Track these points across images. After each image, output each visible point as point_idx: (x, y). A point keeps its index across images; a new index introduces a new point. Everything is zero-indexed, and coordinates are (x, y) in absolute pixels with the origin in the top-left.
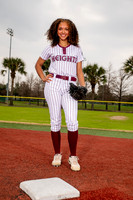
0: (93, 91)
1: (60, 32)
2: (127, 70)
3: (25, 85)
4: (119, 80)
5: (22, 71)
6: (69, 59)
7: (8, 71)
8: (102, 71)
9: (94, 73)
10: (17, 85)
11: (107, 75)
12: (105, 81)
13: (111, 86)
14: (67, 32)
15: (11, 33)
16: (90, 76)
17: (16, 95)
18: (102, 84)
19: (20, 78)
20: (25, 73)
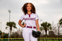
0: (46, 34)
1: (28, 8)
2: (61, 24)
3: (16, 33)
4: (57, 28)
5: (15, 27)
6: (32, 19)
7: (9, 27)
8: (49, 25)
9: (46, 26)
10: (13, 33)
11: (52, 26)
12: (51, 29)
13: (54, 31)
14: (31, 8)
15: (10, 12)
16: (44, 27)
17: (13, 37)
18: (50, 30)
19: (14, 30)
20: (16, 28)
